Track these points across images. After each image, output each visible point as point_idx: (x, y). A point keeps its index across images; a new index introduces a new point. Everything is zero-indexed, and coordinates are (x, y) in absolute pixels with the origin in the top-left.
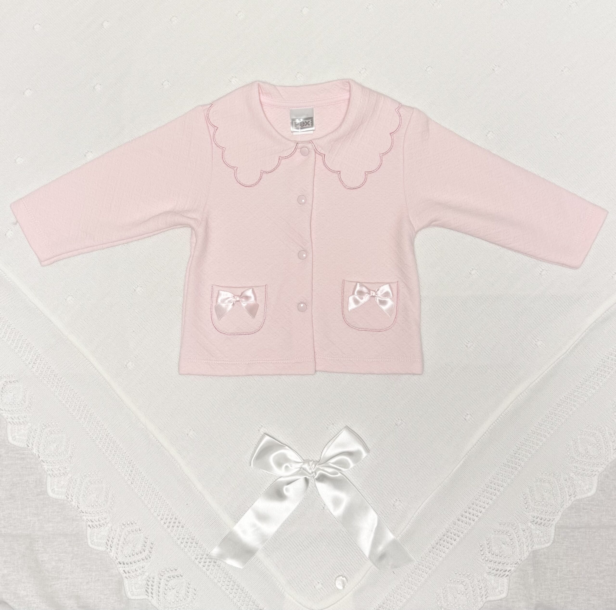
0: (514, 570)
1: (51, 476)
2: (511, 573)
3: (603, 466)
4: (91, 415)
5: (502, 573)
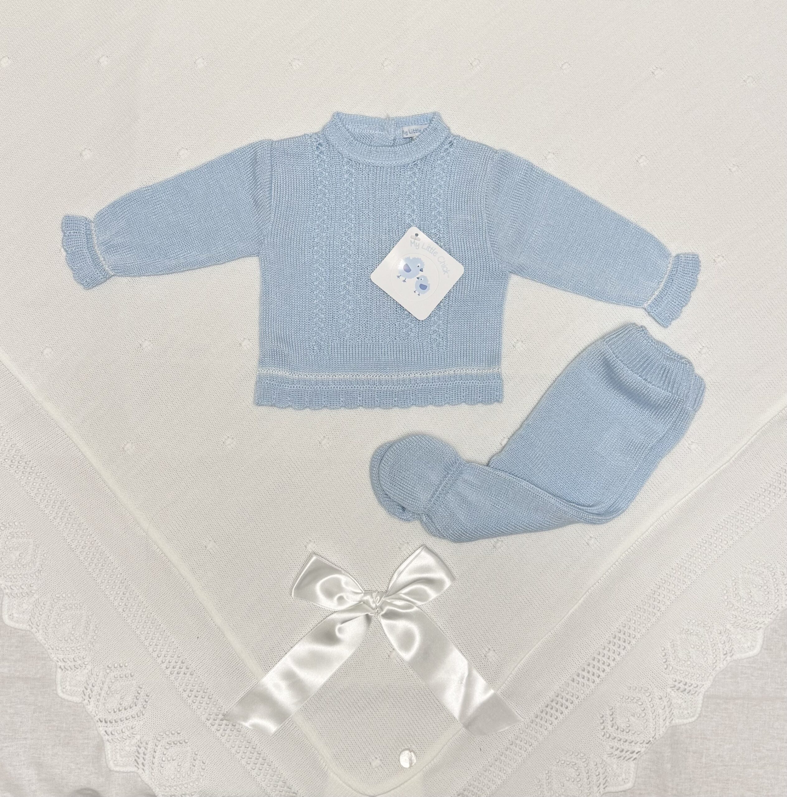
0: (644, 751)
1: (9, 597)
2: (640, 756)
3: (771, 616)
5: (628, 755)
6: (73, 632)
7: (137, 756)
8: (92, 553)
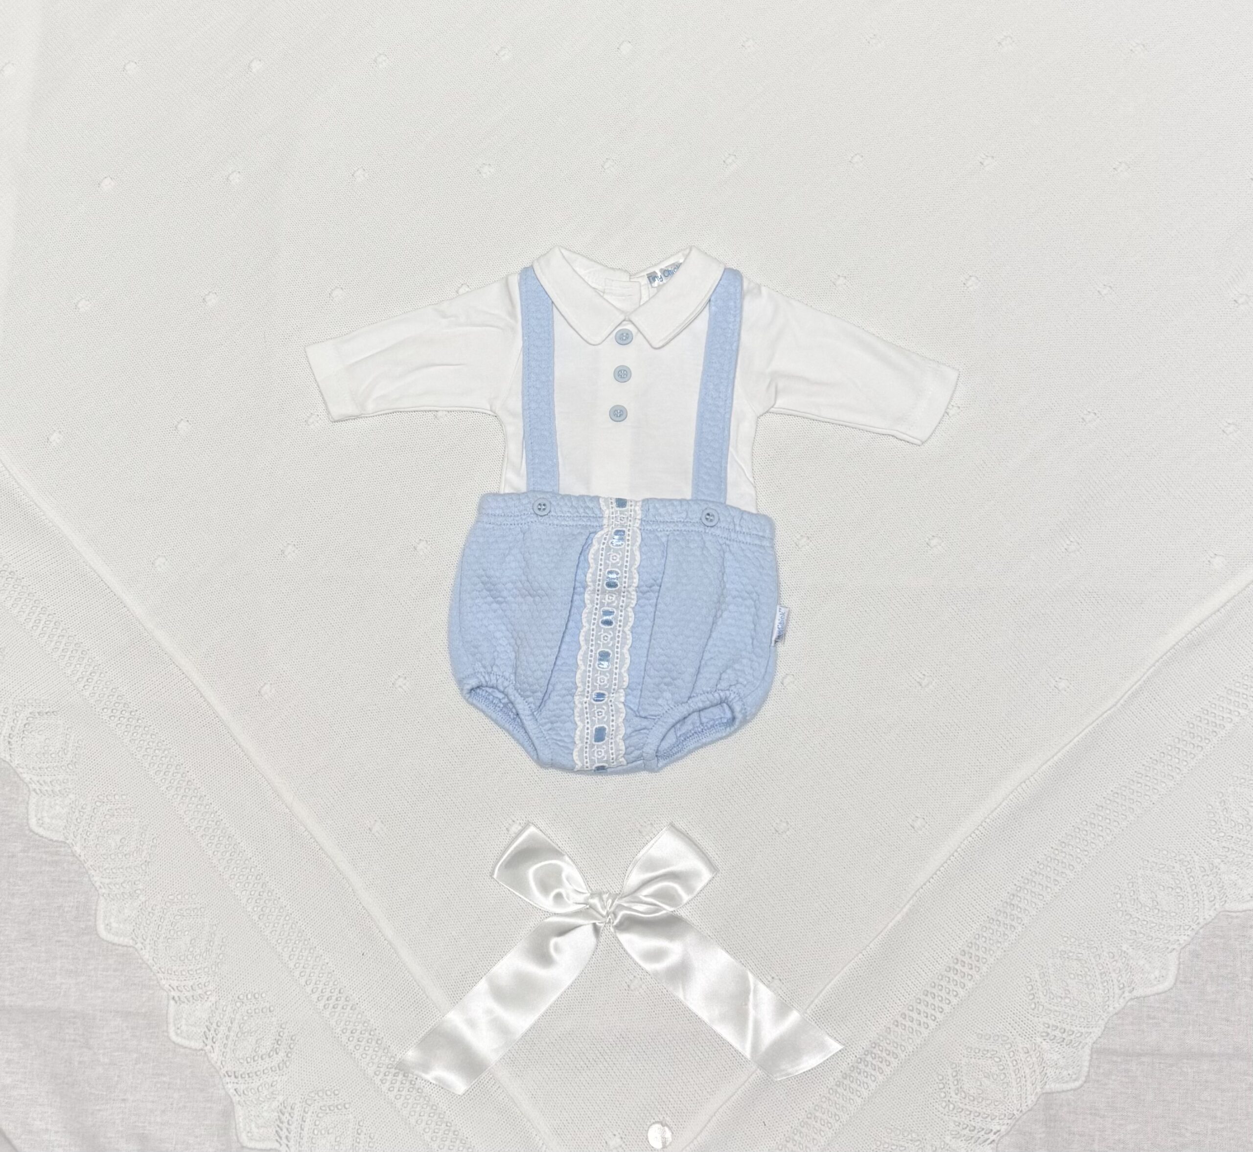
0: (1006, 1131)
1: (106, 899)
2: (1000, 1137)
3: (1189, 933)
5: (982, 1136)
7: (278, 1126)
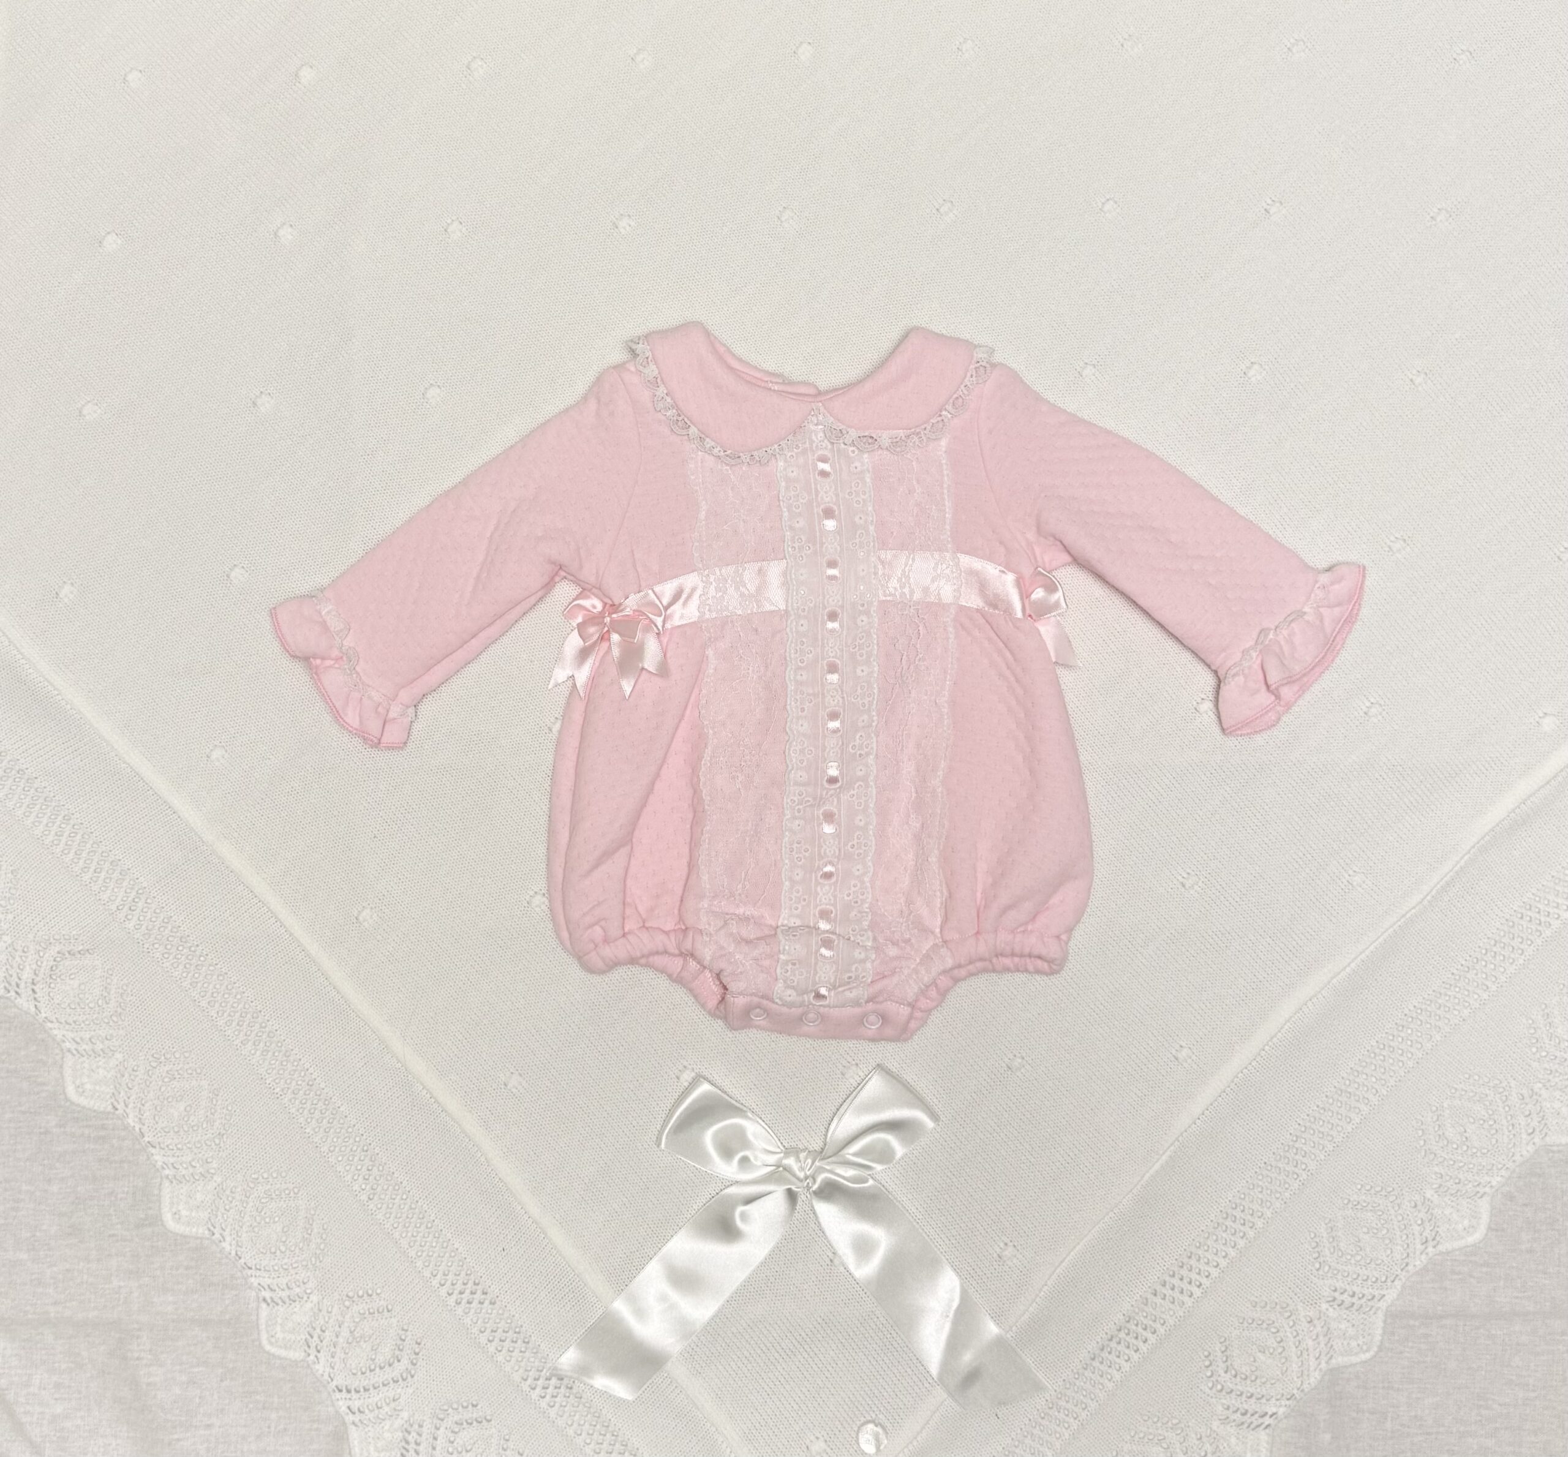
1: (172, 1182)
2: (1276, 1421)
3: (1503, 1172)
4: (271, 1035)
6: (284, 1239)
8: (309, 1103)
